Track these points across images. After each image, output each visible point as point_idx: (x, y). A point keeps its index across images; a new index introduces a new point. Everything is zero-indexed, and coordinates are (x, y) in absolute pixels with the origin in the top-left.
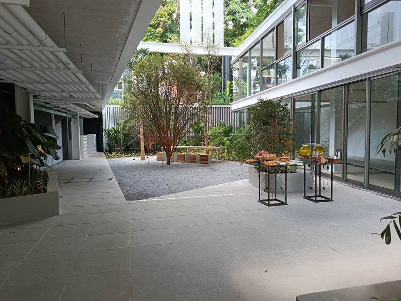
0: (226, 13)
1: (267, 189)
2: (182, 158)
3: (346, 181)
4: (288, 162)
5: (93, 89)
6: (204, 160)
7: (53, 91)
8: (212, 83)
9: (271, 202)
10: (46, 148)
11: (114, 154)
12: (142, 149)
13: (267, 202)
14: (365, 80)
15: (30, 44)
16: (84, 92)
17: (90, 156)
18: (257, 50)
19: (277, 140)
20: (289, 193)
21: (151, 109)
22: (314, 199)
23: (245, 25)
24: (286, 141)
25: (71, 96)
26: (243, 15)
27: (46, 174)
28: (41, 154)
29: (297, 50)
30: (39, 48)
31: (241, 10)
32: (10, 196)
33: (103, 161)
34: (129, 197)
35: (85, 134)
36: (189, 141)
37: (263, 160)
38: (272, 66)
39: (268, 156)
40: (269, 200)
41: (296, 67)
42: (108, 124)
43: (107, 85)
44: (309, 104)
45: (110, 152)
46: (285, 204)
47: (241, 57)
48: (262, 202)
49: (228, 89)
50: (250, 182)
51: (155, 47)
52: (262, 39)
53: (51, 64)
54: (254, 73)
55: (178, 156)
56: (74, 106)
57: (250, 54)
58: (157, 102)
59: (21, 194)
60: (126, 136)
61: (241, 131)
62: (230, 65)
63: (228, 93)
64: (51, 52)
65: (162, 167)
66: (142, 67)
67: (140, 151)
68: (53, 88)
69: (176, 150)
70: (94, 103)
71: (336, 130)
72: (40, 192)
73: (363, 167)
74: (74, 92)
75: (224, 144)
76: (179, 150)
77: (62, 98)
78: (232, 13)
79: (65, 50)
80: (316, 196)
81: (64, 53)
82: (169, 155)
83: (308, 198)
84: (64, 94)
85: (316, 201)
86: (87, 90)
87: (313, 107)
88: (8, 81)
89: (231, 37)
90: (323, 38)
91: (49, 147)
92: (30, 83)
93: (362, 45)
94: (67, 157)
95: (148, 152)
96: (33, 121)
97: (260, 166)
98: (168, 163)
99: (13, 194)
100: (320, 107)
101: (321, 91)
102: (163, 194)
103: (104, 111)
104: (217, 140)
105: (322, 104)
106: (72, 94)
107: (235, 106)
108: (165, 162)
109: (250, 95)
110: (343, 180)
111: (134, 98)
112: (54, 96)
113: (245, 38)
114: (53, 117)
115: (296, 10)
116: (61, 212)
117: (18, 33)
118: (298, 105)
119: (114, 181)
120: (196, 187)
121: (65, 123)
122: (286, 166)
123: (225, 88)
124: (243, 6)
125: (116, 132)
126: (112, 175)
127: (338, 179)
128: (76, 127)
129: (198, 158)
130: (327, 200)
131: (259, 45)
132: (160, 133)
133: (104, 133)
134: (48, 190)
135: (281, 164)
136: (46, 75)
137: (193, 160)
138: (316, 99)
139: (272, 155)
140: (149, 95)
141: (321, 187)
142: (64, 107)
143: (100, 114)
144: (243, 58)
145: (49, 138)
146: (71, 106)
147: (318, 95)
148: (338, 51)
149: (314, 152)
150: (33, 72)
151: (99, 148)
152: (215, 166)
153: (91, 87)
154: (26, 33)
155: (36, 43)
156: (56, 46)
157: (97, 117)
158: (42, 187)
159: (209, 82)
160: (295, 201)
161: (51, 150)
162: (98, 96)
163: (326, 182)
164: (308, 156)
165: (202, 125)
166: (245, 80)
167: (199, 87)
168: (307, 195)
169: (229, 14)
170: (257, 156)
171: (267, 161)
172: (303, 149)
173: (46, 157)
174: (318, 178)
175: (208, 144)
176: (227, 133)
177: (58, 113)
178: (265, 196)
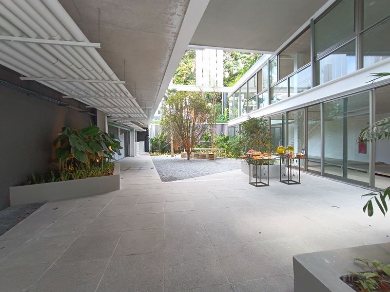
0: (224, 67)
1: (255, 176)
2: (197, 156)
3: (308, 170)
4: (270, 157)
5: (142, 112)
6: (211, 157)
7: (119, 113)
8: (216, 109)
9: (258, 184)
10: (114, 148)
11: (155, 153)
12: (172, 150)
13: (255, 184)
14: (320, 103)
15: (103, 79)
16: (137, 113)
17: (141, 155)
18: (245, 88)
19: (261, 142)
20: (270, 178)
21: (178, 125)
22: (287, 182)
23: (236, 75)
24: (266, 144)
25: (130, 116)
26: (235, 68)
27: (113, 164)
28: (111, 152)
29: (271, 87)
30: (109, 82)
31: (233, 66)
32: (91, 177)
33: (148, 158)
34: (164, 180)
35: (138, 141)
36: (201, 145)
37: (252, 156)
38: (254, 98)
39: (256, 153)
40: (257, 183)
41: (271, 99)
42: (152, 135)
43: (151, 109)
44: (281, 122)
45: (153, 152)
46: (268, 185)
47: (234, 93)
48: (252, 184)
49: (226, 113)
50: (242, 171)
51: (181, 88)
52: (248, 81)
53: (117, 94)
54: (242, 103)
55: (195, 155)
56: (131, 123)
57: (240, 91)
58: (182, 120)
59: (97, 176)
60: (162, 142)
61: (235, 139)
62: (227, 98)
63: (226, 115)
64: (116, 84)
65: (185, 161)
66: (173, 100)
67: (171, 151)
68: (119, 111)
69: (193, 151)
70: (142, 121)
71: (298, 139)
72: (109, 174)
73: (320, 163)
74: (131, 113)
75: (224, 147)
76: (195, 151)
77: (125, 118)
78: (228, 67)
79: (124, 82)
80: (289, 181)
81: (124, 84)
82: (189, 155)
83: (283, 182)
84: (125, 115)
85: (289, 184)
86: (139, 112)
87: (283, 123)
88: (92, 106)
89: (227, 82)
90: (289, 78)
91: (115, 147)
92: (105, 108)
93: (316, 81)
94: (127, 154)
95: (175, 152)
96: (107, 132)
97: (250, 161)
98: (188, 159)
99: (92, 176)
100: (288, 123)
101: (288, 112)
102: (186, 178)
103: (149, 127)
104: (219, 145)
105: (289, 121)
106: (130, 115)
107: (231, 123)
108: (186, 158)
109: (240, 116)
110: (305, 170)
111: (167, 119)
112: (120, 117)
113: (237, 81)
114: (119, 130)
115: (270, 62)
116: (121, 187)
117: (95, 71)
118: (273, 122)
119: (155, 169)
120: (207, 174)
121: (126, 134)
122: (268, 160)
123: (224, 112)
124: (235, 63)
125: (157, 140)
126: (153, 166)
127: (302, 169)
128: (133, 137)
129: (207, 156)
130: (296, 183)
131: (246, 86)
132: (183, 140)
133: (149, 140)
134: (114, 174)
135: (265, 158)
136: (114, 101)
137: (204, 157)
138: (285, 118)
139: (258, 152)
140: (177, 116)
141: (292, 175)
142: (125, 124)
143: (147, 129)
144: (236, 94)
145: (115, 142)
146: (130, 124)
147: (286, 115)
148: (298, 88)
149: (287, 151)
150: (105, 99)
151: (146, 150)
152: (218, 161)
153: (141, 110)
154: (100, 71)
155: (106, 78)
156: (119, 80)
157: (145, 131)
158: (110, 172)
159: (214, 108)
160: (274, 183)
161: (117, 149)
162: (146, 116)
163: (295, 172)
164: (283, 153)
165: (210, 135)
166: (237, 107)
167: (208, 111)
168: (282, 180)
169: (226, 68)
170: (248, 153)
171: (255, 156)
172: (279, 149)
173: (114, 154)
174: (290, 169)
175: (214, 147)
176: (226, 140)
177: (122, 128)
178: (254, 180)
